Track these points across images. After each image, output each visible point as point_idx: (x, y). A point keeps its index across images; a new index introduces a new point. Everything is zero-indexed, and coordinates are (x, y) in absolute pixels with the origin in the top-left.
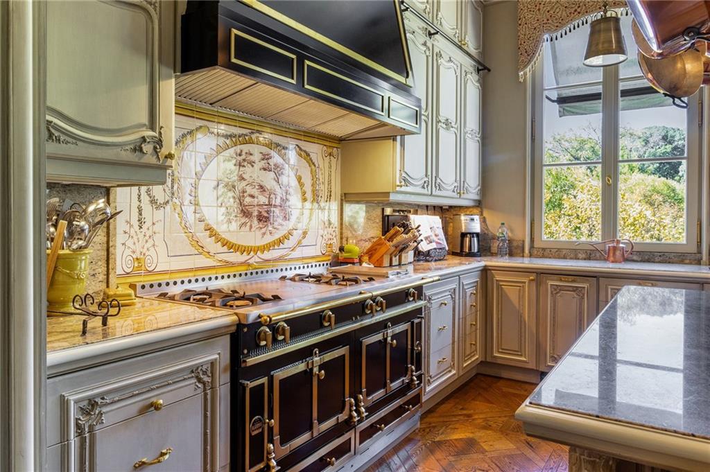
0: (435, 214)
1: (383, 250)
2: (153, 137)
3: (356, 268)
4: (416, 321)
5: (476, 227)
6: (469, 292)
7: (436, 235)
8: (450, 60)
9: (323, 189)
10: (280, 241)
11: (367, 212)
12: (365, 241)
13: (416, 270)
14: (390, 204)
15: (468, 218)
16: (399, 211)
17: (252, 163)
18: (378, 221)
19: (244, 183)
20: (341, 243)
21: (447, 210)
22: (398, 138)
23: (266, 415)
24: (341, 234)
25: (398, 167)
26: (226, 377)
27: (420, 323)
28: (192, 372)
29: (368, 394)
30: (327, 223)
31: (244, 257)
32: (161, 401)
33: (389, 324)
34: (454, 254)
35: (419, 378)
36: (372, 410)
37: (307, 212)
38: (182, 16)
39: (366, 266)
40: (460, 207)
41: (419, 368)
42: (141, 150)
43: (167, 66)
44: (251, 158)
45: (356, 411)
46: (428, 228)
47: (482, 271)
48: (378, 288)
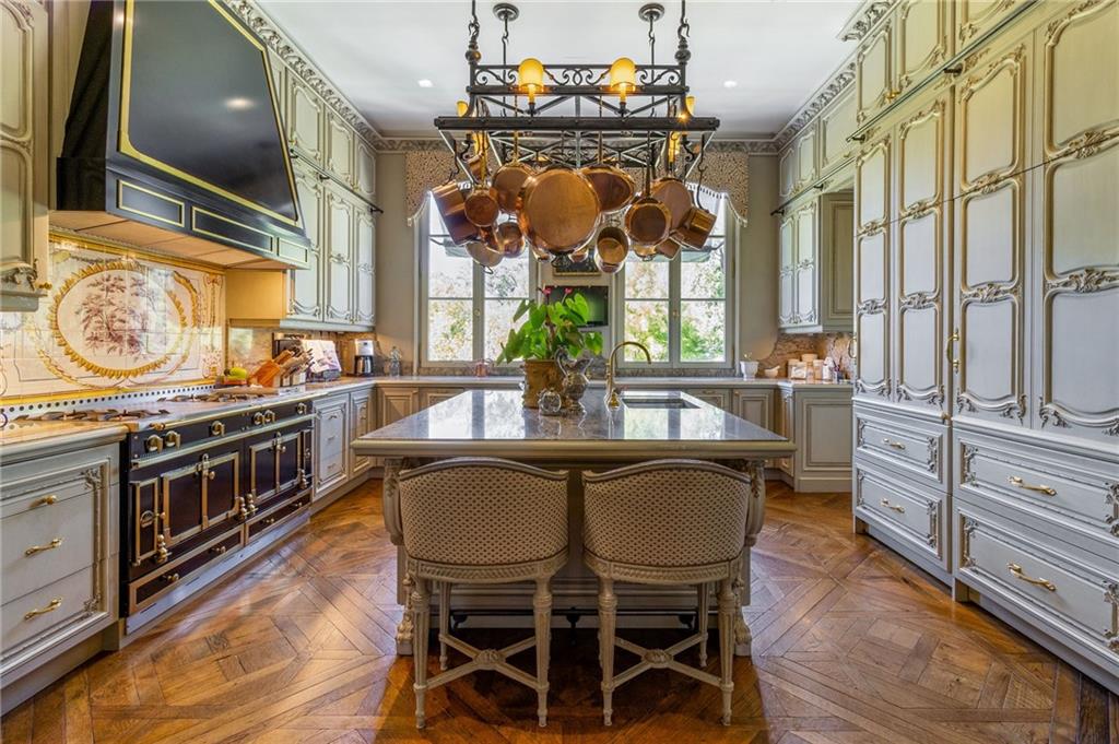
0: (329, 339)
1: (273, 372)
2: (27, 269)
3: (244, 389)
4: (306, 431)
5: (370, 350)
6: (359, 407)
7: (329, 358)
8: (342, 202)
9: (206, 315)
10: (156, 365)
11: (254, 337)
12: (254, 364)
13: (307, 389)
14: (281, 330)
15: (362, 342)
16: (290, 336)
17: (122, 289)
18: (267, 345)
19: (112, 308)
20: (226, 366)
21: (343, 335)
22: (289, 271)
23: (156, 510)
24: (227, 357)
25: (288, 297)
26: (116, 479)
27: (310, 433)
28: (82, 474)
29: (258, 494)
30: (210, 348)
31: (114, 381)
32: (54, 497)
33: (279, 434)
34: (349, 375)
35: (309, 479)
36: (262, 507)
37: (186, 338)
38: (58, 159)
39: (254, 387)
40: (356, 333)
41: (308, 471)
42: (14, 280)
43: (42, 204)
44: (122, 284)
45: (246, 507)
46: (321, 352)
47: (373, 388)
48: (267, 402)
